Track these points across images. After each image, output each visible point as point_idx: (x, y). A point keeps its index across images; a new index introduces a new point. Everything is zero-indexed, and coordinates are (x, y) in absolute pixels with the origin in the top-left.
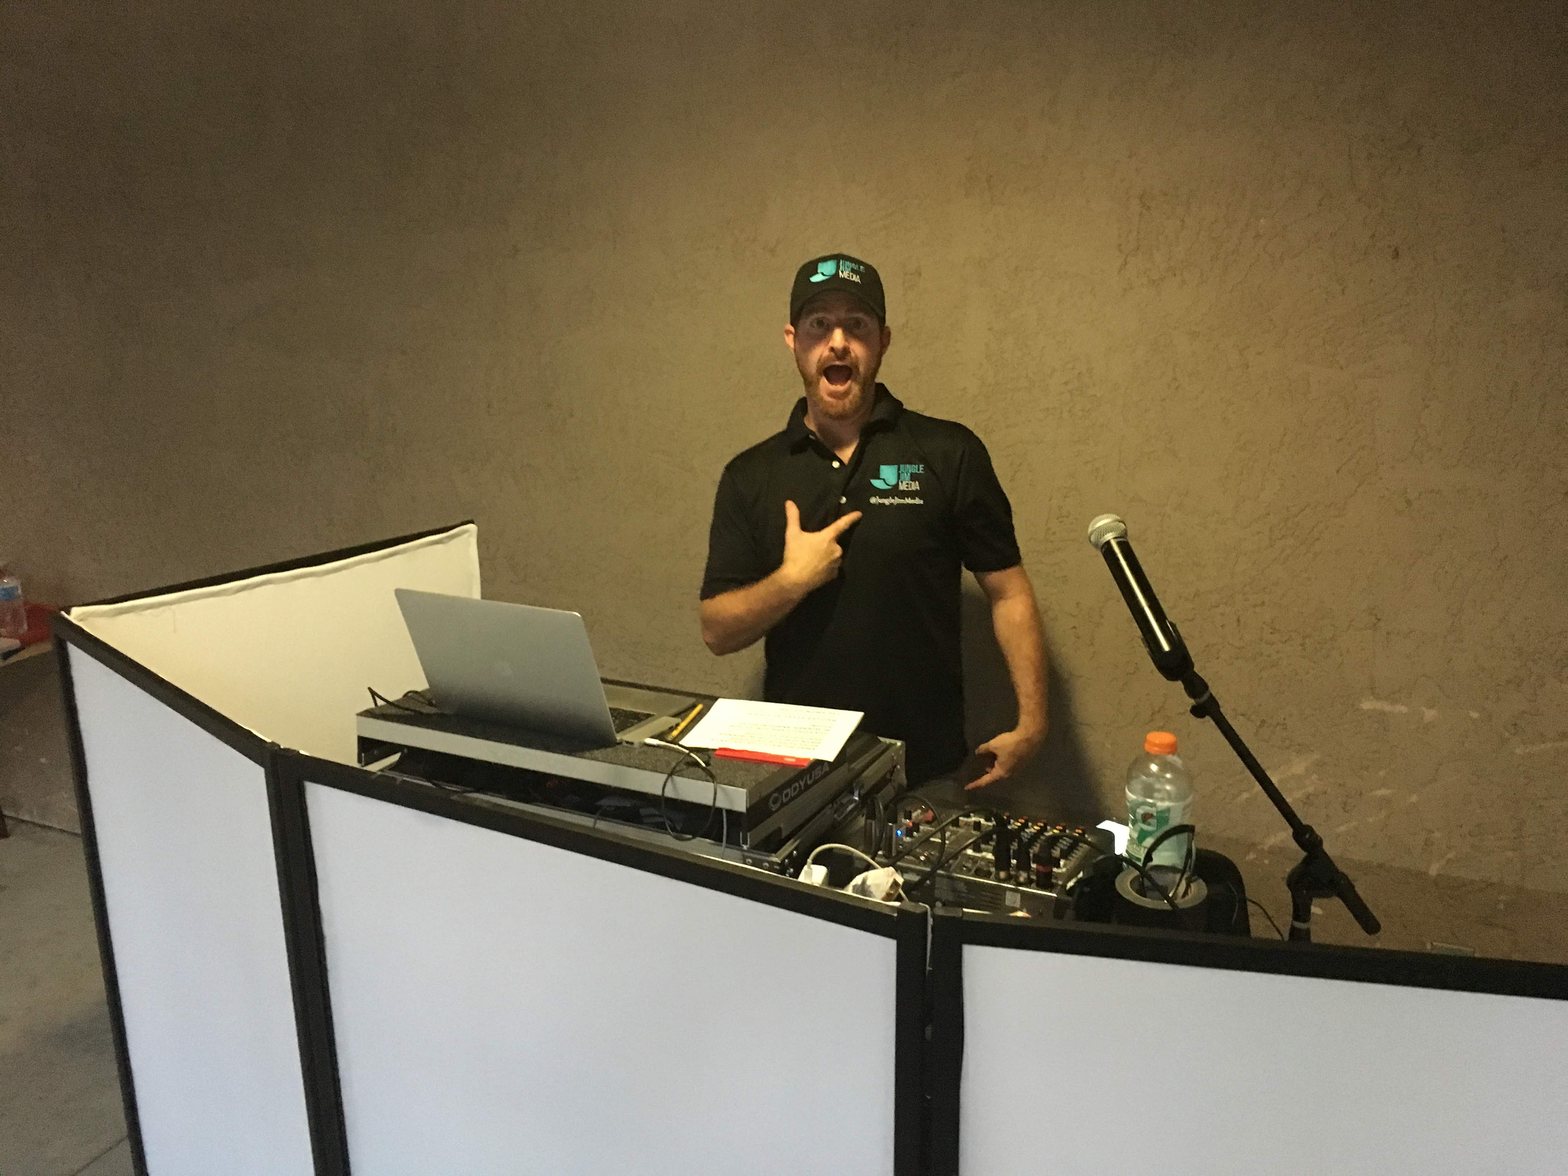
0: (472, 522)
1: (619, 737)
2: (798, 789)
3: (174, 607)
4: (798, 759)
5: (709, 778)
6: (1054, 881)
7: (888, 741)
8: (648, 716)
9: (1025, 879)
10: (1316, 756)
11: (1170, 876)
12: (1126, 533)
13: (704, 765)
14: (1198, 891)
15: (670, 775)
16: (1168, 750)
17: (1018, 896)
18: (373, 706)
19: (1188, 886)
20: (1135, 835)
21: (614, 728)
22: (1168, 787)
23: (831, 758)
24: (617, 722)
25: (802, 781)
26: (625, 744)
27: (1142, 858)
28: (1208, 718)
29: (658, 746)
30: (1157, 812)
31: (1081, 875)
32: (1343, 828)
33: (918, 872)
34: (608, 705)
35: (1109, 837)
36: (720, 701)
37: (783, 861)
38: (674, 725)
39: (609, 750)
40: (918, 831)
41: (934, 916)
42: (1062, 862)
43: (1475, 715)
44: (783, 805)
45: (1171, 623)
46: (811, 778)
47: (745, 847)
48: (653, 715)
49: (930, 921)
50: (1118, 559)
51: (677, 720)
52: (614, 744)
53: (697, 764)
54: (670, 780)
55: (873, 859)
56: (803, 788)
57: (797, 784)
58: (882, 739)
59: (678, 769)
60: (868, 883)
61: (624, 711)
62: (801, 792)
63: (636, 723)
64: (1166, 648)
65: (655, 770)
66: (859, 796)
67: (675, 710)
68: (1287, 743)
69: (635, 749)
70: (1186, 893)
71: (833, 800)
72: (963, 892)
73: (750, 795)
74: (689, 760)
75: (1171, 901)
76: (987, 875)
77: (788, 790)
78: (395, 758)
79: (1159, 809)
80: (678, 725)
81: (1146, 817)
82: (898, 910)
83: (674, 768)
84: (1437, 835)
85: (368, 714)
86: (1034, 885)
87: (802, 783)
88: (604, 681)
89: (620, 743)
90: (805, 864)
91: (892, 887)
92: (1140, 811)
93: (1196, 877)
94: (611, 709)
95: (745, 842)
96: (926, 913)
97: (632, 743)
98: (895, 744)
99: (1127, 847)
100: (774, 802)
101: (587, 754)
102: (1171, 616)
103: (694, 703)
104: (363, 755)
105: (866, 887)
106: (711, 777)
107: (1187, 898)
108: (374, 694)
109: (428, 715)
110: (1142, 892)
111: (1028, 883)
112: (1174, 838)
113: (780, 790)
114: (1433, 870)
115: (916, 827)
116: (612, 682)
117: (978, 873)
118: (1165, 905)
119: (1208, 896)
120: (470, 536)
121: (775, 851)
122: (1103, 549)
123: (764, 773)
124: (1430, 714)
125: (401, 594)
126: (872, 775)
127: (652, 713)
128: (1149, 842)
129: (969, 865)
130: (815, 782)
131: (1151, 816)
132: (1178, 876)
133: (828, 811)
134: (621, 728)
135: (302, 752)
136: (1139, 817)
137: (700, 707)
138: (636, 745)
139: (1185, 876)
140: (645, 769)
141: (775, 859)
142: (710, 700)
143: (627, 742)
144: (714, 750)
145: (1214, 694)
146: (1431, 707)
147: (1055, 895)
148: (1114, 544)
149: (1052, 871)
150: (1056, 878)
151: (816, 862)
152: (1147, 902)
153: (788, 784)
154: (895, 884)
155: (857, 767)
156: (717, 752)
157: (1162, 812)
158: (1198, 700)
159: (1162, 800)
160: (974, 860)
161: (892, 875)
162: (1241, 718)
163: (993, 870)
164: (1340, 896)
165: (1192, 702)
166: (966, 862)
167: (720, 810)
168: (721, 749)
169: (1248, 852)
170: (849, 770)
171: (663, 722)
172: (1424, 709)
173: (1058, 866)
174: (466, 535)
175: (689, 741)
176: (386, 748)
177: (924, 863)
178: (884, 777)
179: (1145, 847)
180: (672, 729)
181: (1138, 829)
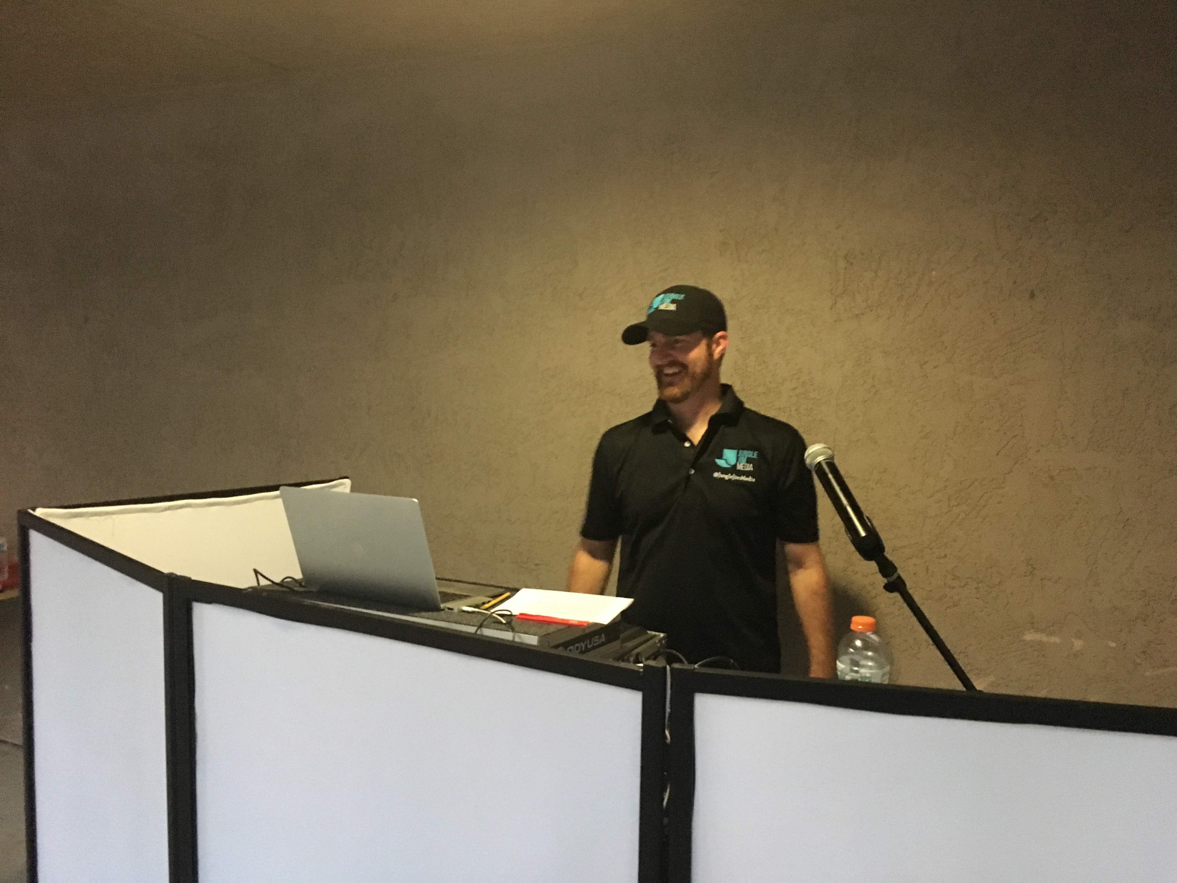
0: (348, 478)
1: (442, 606)
2: (580, 648)
3: (114, 516)
4: (580, 622)
5: (509, 629)
8: (467, 596)
10: (992, 678)
12: (833, 456)
13: (507, 623)
15: (480, 626)
18: (255, 583)
21: (440, 601)
23: (606, 623)
24: (443, 597)
25: (583, 643)
26: (446, 610)
28: (897, 595)
29: (473, 612)
34: (438, 590)
36: (524, 590)
38: (486, 601)
39: (434, 613)
41: (672, 669)
43: (1114, 645)
45: (867, 518)
46: (590, 643)
50: (828, 477)
51: (488, 599)
52: (438, 609)
53: (501, 622)
54: (479, 629)
56: (583, 649)
57: (579, 644)
58: (649, 632)
59: (485, 623)
61: (449, 593)
62: (582, 652)
63: (457, 599)
65: (468, 624)
67: (487, 594)
69: (455, 613)
73: (540, 640)
74: (496, 620)
77: (572, 647)
80: (489, 602)
87: (583, 645)
88: (438, 579)
89: (443, 610)
94: (440, 592)
96: (665, 667)
97: (452, 609)
101: (417, 614)
103: (503, 591)
106: (511, 629)
108: (256, 572)
113: (566, 645)
116: (442, 579)
120: (345, 487)
122: (816, 468)
123: (553, 629)
127: (470, 595)
130: (594, 648)
134: (446, 601)
135: (192, 578)
137: (506, 594)
138: (456, 610)
140: (461, 623)
142: (515, 590)
143: (449, 609)
146: (1078, 638)
148: (824, 464)
153: (572, 642)
156: (517, 616)
158: (888, 579)
168: (520, 614)
171: (479, 599)
172: (1073, 640)
174: (342, 485)
175: (497, 610)
180: (484, 603)
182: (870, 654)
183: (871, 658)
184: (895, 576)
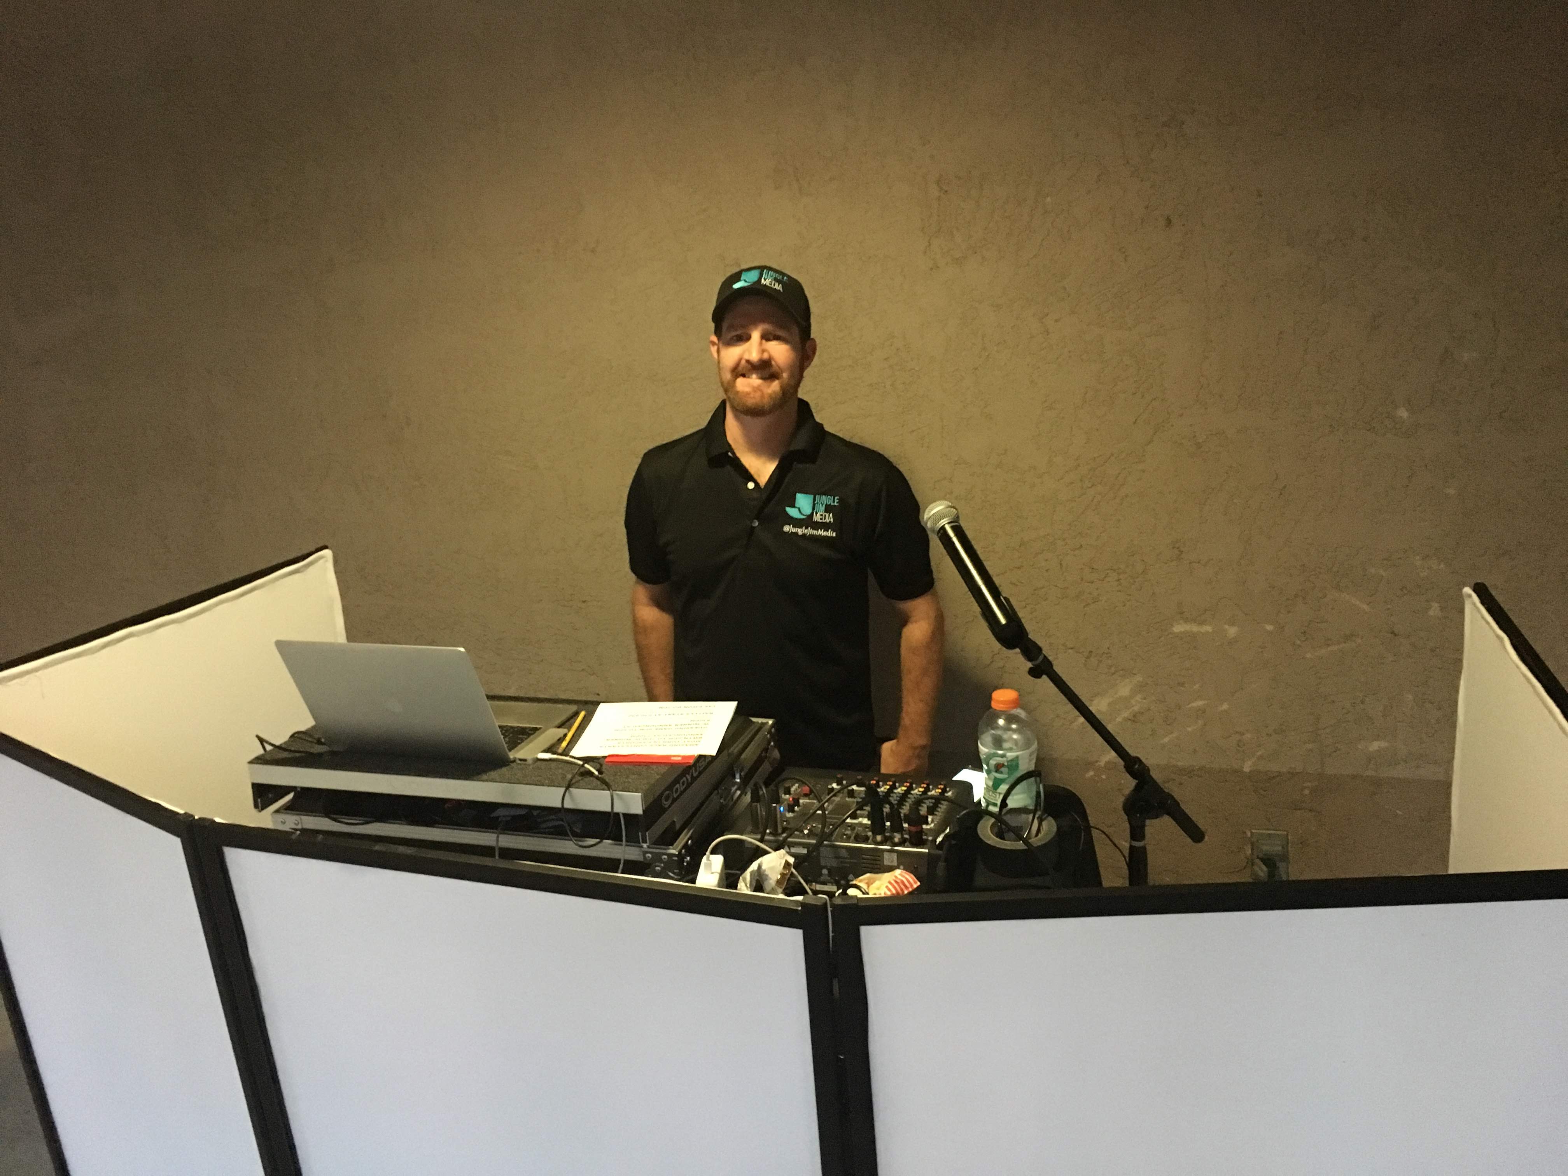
0: (326, 547)
1: (512, 755)
2: (686, 783)
3: (39, 673)
4: (684, 757)
5: (604, 786)
6: (924, 837)
8: (535, 730)
9: (899, 839)
10: (1139, 678)
11: (1024, 816)
12: (958, 517)
13: (596, 773)
14: (1049, 827)
15: (568, 787)
16: (1013, 705)
18: (262, 752)
19: (1040, 824)
21: (506, 746)
23: (714, 753)
24: (507, 739)
25: (689, 774)
26: (518, 762)
28: (1044, 677)
29: (551, 760)
31: (948, 830)
32: (1166, 740)
33: (804, 845)
34: (497, 724)
35: (967, 787)
37: (680, 852)
38: (561, 735)
39: (504, 769)
40: (798, 805)
41: (833, 906)
42: (930, 819)
43: (1269, 628)
44: (674, 800)
45: (1005, 598)
46: (696, 771)
47: (645, 845)
48: (540, 728)
50: (953, 543)
51: (562, 731)
52: (508, 762)
53: (590, 774)
54: (567, 794)
56: (690, 779)
57: (684, 779)
58: (754, 720)
59: (574, 781)
60: (764, 867)
61: (512, 727)
62: (689, 785)
63: (526, 739)
64: (1003, 621)
65: (552, 784)
66: (740, 778)
67: (558, 721)
68: (1113, 670)
69: (529, 765)
70: (1039, 831)
71: (716, 787)
73: (644, 798)
74: (582, 770)
75: (1026, 842)
76: (866, 840)
77: (678, 786)
78: (290, 796)
80: (565, 735)
82: (802, 904)
83: (571, 780)
84: (1248, 736)
85: (259, 760)
86: (907, 844)
88: (490, 698)
89: (514, 761)
90: (705, 854)
91: (784, 867)
93: (1046, 815)
94: (500, 727)
95: (645, 841)
96: (826, 904)
97: (525, 760)
100: (667, 799)
101: (485, 777)
103: (577, 710)
104: (259, 800)
106: (607, 785)
107: (1040, 835)
108: (262, 741)
109: (320, 755)
110: (1000, 835)
111: (902, 843)
113: (670, 787)
114: (1247, 769)
115: (796, 802)
116: (496, 698)
117: (857, 839)
118: (1020, 845)
119: (1058, 828)
120: (327, 561)
121: (671, 844)
122: (940, 534)
123: (655, 775)
124: (1232, 631)
125: (281, 646)
126: (749, 755)
127: (538, 726)
129: (848, 832)
130: (700, 773)
132: (1031, 816)
133: (714, 797)
134: (513, 745)
135: (218, 820)
137: (582, 714)
138: (530, 762)
139: (1037, 816)
140: (543, 785)
141: (673, 851)
142: (591, 706)
143: (520, 760)
144: (605, 757)
145: (1048, 656)
146: (1233, 624)
147: (927, 851)
148: (948, 528)
149: (922, 828)
150: (926, 834)
151: (712, 853)
152: (1007, 845)
154: (787, 864)
155: (736, 751)
156: (607, 760)
158: (1034, 662)
160: (852, 827)
161: (784, 857)
163: (870, 834)
164: (1168, 814)
165: (1030, 665)
166: (846, 830)
167: (618, 814)
168: (609, 756)
170: (729, 755)
171: (552, 734)
172: (1226, 627)
173: (927, 823)
174: (321, 561)
175: (580, 750)
176: (280, 791)
177: (809, 836)
178: (760, 756)
182: (1014, 726)
183: (1014, 731)
184: (1041, 658)
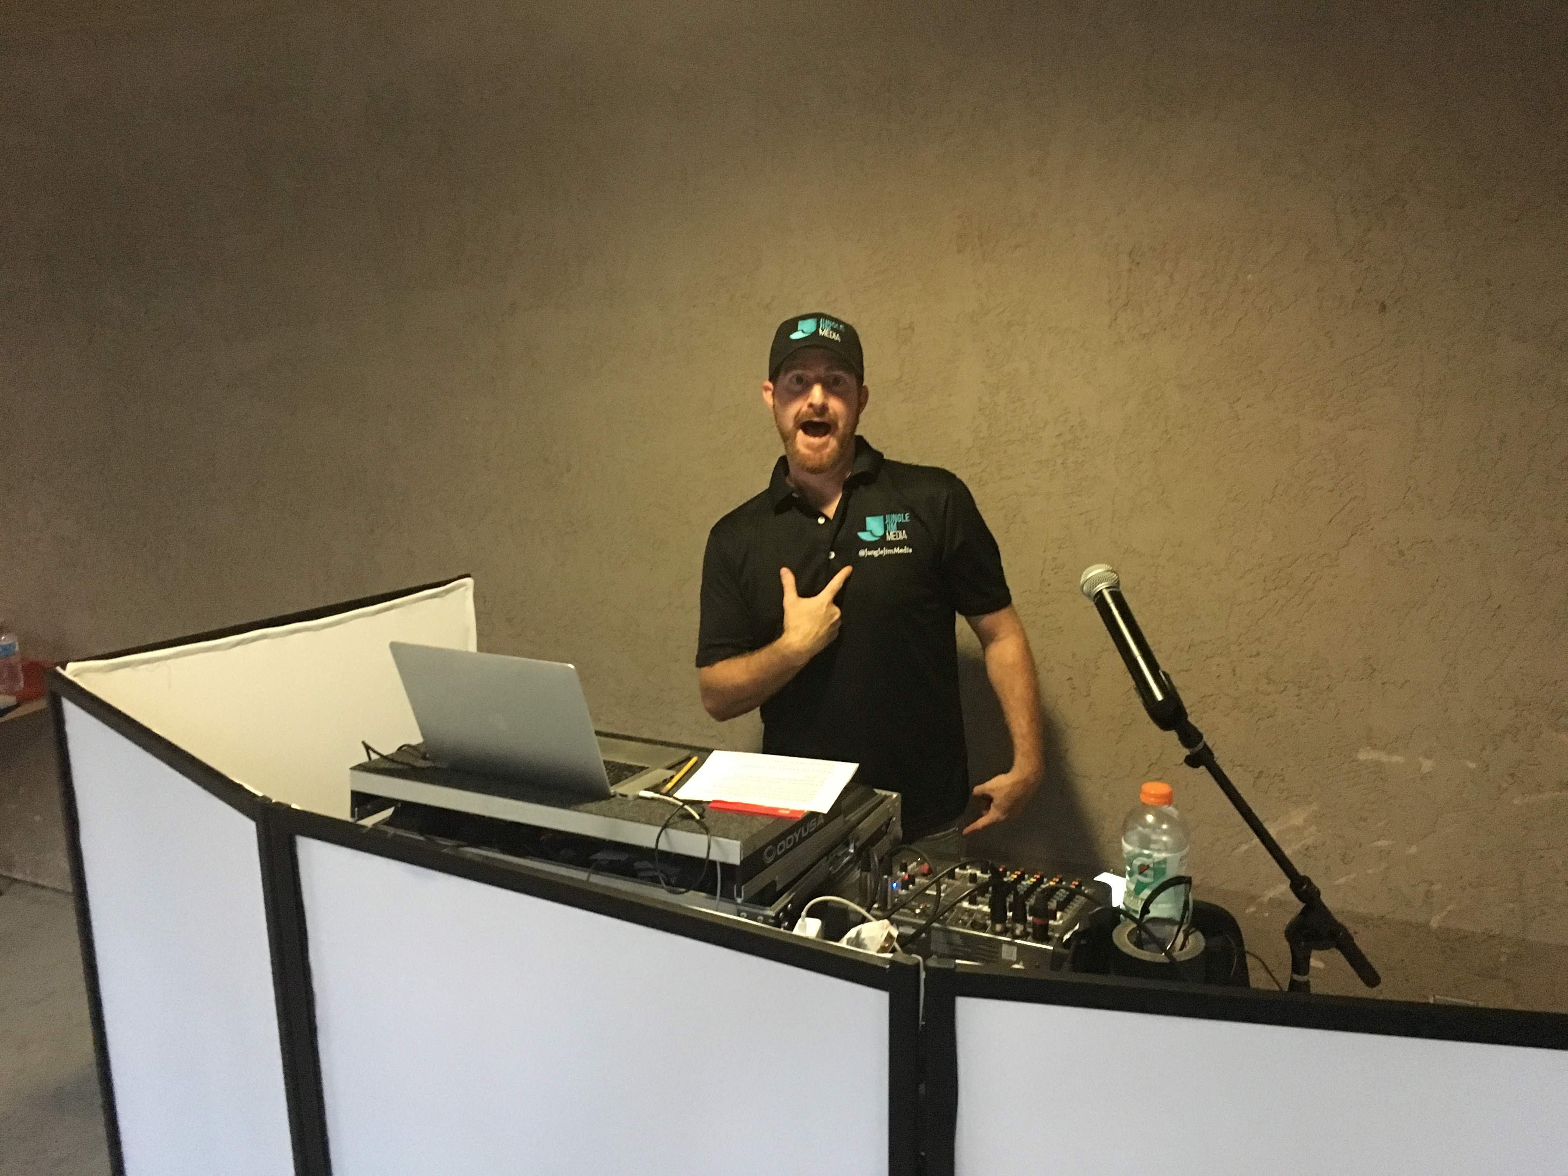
0: (468, 576)
1: (612, 790)
2: (793, 841)
3: (169, 662)
4: (793, 812)
5: (702, 830)
6: (1050, 933)
7: (884, 793)
8: (642, 768)
9: (1021, 932)
10: (1314, 807)
11: (1168, 928)
12: (1118, 583)
13: (697, 817)
14: (1196, 943)
15: (665, 827)
16: (1163, 801)
17: (1015, 949)
18: (366, 759)
19: (1186, 938)
20: (1132, 887)
21: (608, 781)
22: (1165, 838)
23: (825, 810)
24: (611, 774)
25: (797, 833)
26: (619, 797)
27: (1139, 909)
28: (1202, 768)
29: (652, 799)
30: (1154, 864)
31: (1077, 927)
32: (1342, 881)
33: (913, 925)
34: (602, 758)
35: (1106, 889)
36: (715, 753)
37: (778, 914)
38: (668, 777)
39: (603, 803)
40: (913, 883)
41: (927, 969)
42: (1059, 915)
43: (1472, 765)
44: (777, 858)
45: (1164, 673)
46: (806, 830)
47: (739, 900)
48: (648, 768)
49: (923, 975)
50: (1111, 610)
51: (670, 773)
52: (607, 796)
53: (691, 817)
54: (663, 832)
55: (868, 911)
56: (797, 840)
57: (791, 837)
58: (877, 791)
59: (671, 821)
60: (863, 936)
61: (618, 763)
62: (795, 845)
63: (631, 776)
64: (1159, 697)
65: (649, 822)
66: (855, 848)
67: (669, 763)
68: (1285, 794)
69: (629, 801)
70: (1183, 946)
71: (827, 853)
72: (960, 946)
73: (744, 848)
74: (684, 812)
75: (1168, 954)
76: (984, 928)
77: (783, 842)
78: (389, 812)
79: (1156, 860)
80: (672, 777)
81: (1143, 869)
82: (891, 962)
83: (668, 821)
84: (1437, 887)
85: (361, 768)
86: (1030, 938)
87: (797, 836)
88: (598, 733)
89: (614, 796)
90: (799, 917)
91: (886, 940)
92: (1137, 862)
93: (1193, 929)
94: (605, 762)
95: (739, 895)
96: (918, 965)
97: (626, 796)
98: (891, 796)
99: (1125, 899)
100: (770, 854)
101: (581, 807)
102: (1164, 666)
103: (690, 755)
104: (356, 809)
105: (860, 941)
106: (706, 829)
107: (1184, 950)
108: (368, 748)
109: (422, 769)
110: (1139, 944)
111: (1024, 936)
112: (1171, 890)
113: (775, 842)
114: (1434, 924)
115: (911, 879)
116: (607, 735)
117: (974, 926)
118: (1162, 957)
119: (1206, 948)
120: (466, 590)
121: (770, 904)
122: (1096, 599)
123: (757, 825)
124: (1427, 765)
125: (395, 648)
126: (867, 827)
127: (647, 766)
128: (1146, 893)
129: (966, 918)
130: (810, 835)
131: (1148, 867)
132: (1176, 928)
133: (823, 863)
134: (616, 781)
135: (294, 806)
136: (1136, 869)
137: (694, 760)
138: (630, 798)
139: (1183, 929)
140: (639, 822)
141: (770, 912)
142: (704, 752)
143: (622, 795)
144: (708, 802)
145: (1210, 744)
146: (1428, 757)
147: (1051, 948)
148: (1106, 594)
149: (1048, 924)
150: (1053, 931)
151: (810, 914)
152: (1145, 955)
153: (783, 836)
154: (890, 937)
155: (853, 819)
156: (711, 805)
157: (1159, 863)
158: (1192, 750)
159: (1159, 851)
160: (970, 912)
161: (886, 928)
162: (1238, 768)
163: (989, 922)
164: (1338, 947)
165: (1187, 752)
166: (963, 914)
167: (714, 863)
168: (714, 801)
169: (1247, 906)
170: (845, 823)
171: (658, 774)
172: (1421, 759)
173: (1055, 918)
174: (462, 589)
175: (686, 793)
176: (380, 803)
177: (920, 916)
178: (879, 829)
179: (1142, 900)
180: (666, 782)
181: (1136, 881)
184: (1201, 746)
